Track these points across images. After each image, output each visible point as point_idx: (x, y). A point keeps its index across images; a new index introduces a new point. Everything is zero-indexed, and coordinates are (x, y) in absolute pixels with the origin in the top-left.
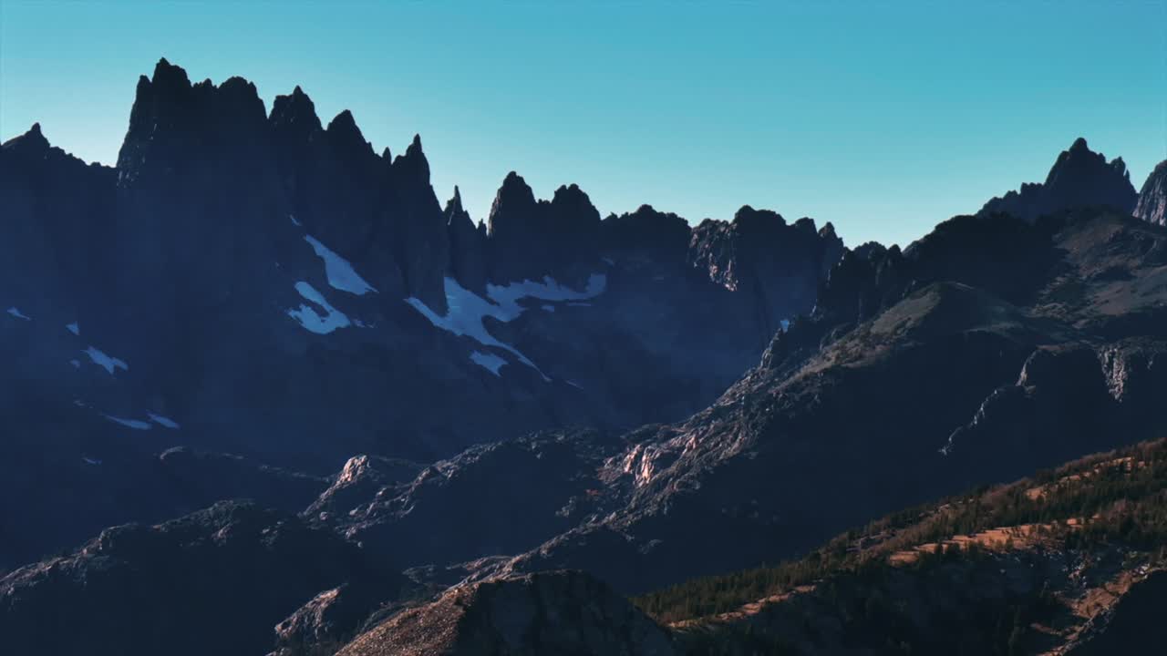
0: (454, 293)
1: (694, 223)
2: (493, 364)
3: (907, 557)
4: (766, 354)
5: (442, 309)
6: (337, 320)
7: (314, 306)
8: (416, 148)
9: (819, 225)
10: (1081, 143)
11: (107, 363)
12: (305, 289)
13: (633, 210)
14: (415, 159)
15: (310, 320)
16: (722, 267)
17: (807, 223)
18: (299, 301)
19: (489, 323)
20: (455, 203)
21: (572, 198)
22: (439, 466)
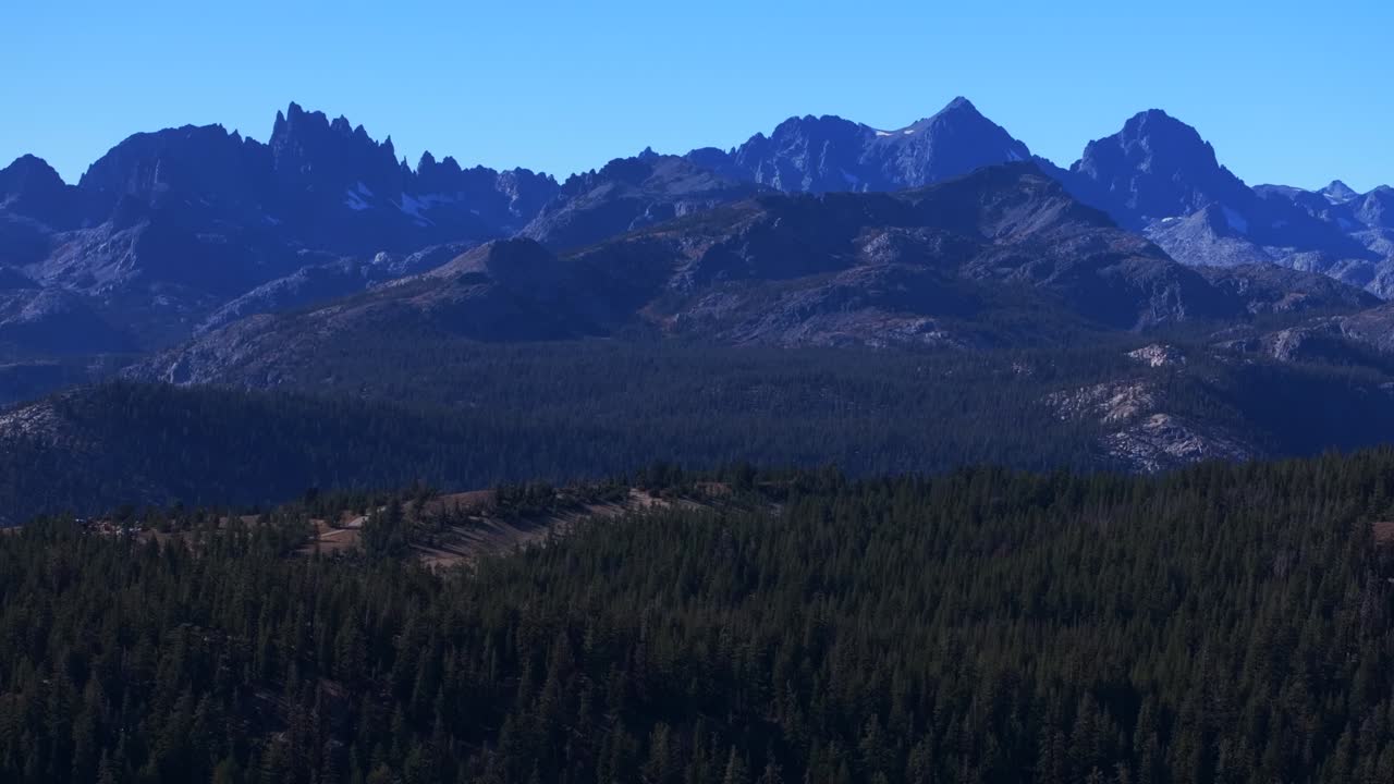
0: (406, 199)
1: (499, 172)
2: (423, 225)
3: (631, 240)
4: (541, 212)
5: (401, 204)
6: (363, 205)
7: (356, 200)
8: (388, 140)
9: (547, 175)
10: (649, 149)
11: (274, 221)
12: (351, 194)
13: (475, 167)
14: (388, 145)
15: (353, 205)
16: (512, 188)
17: (542, 174)
18: (348, 197)
19: (420, 210)
20: (404, 163)
21: (450, 162)
22: (415, 254)
